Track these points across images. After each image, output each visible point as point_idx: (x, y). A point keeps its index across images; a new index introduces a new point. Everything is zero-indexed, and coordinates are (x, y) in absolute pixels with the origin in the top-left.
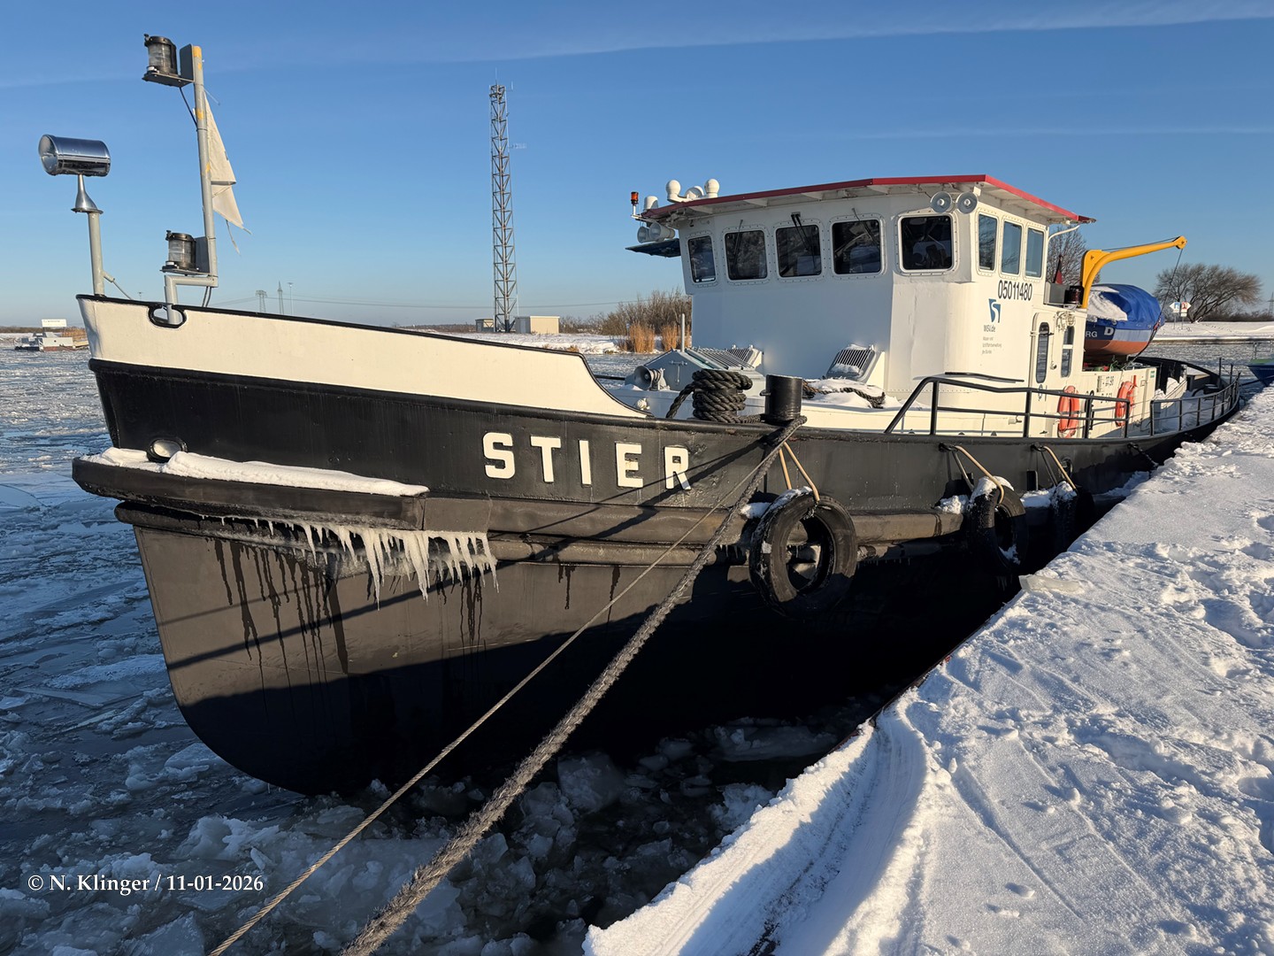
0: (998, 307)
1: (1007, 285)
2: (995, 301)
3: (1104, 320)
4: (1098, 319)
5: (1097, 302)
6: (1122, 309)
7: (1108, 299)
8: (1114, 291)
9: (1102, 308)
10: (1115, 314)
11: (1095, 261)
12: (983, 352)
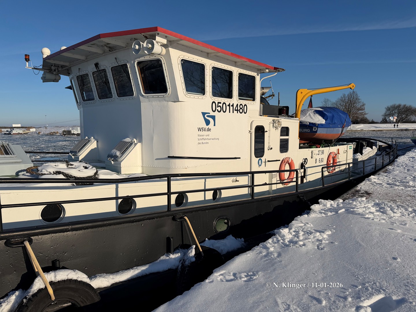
0: (213, 117)
1: (221, 105)
2: (209, 113)
3: (312, 124)
4: (310, 123)
5: (312, 115)
6: (323, 118)
7: (317, 113)
8: (321, 109)
9: (313, 118)
10: (319, 120)
11: (303, 94)
12: (199, 143)
